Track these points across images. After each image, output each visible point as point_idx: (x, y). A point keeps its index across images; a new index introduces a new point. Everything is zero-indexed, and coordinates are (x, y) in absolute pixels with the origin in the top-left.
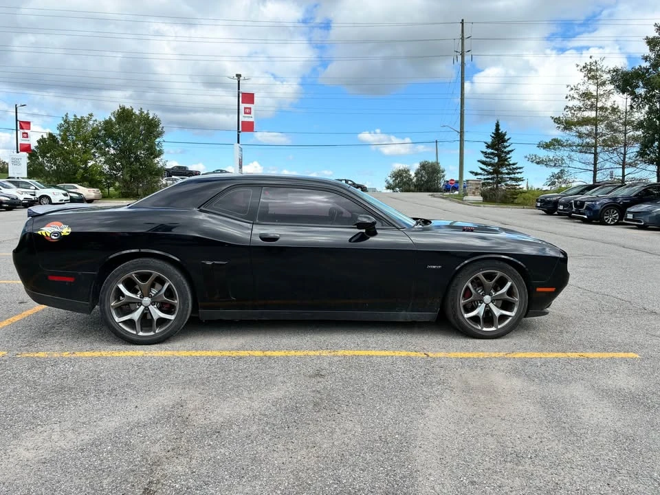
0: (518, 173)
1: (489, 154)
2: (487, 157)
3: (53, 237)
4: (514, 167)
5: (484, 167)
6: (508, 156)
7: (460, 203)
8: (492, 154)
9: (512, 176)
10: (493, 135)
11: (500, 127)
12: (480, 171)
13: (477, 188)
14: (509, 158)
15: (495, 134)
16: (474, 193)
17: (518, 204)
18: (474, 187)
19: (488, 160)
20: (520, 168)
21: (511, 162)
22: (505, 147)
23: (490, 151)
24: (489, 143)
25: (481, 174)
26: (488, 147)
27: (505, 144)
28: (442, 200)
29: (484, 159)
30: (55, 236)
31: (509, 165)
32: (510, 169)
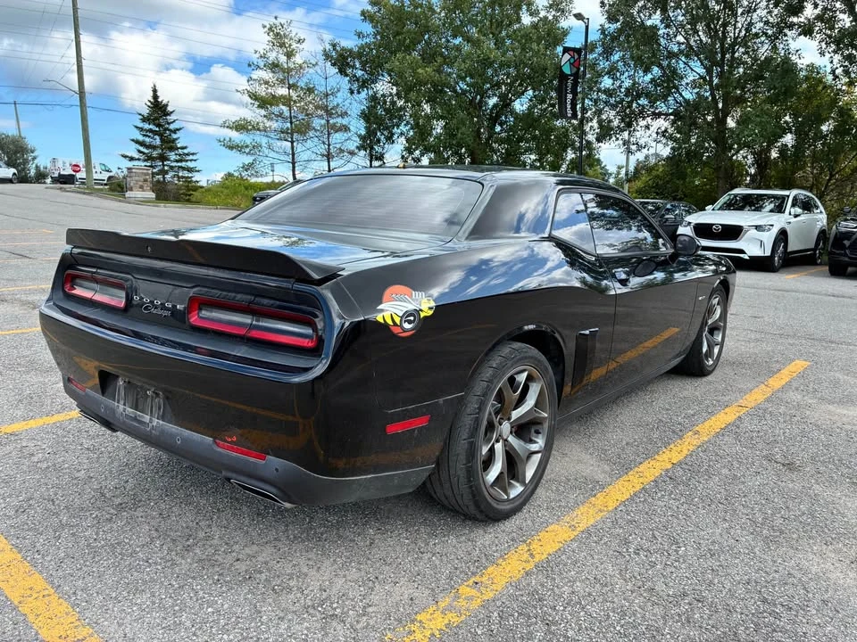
0: (191, 160)
1: (147, 131)
2: (144, 135)
3: (407, 326)
4: (186, 151)
5: (142, 149)
6: (174, 136)
7: (120, 201)
8: (151, 131)
9: (183, 164)
10: (149, 104)
11: (159, 94)
12: (136, 155)
13: (145, 180)
14: (176, 139)
15: (152, 103)
16: (141, 187)
17: (198, 202)
18: (142, 179)
19: (147, 140)
20: (193, 154)
21: (179, 145)
22: (169, 124)
23: (147, 126)
24: (146, 115)
25: (139, 159)
26: (144, 120)
27: (168, 117)
28: (85, 196)
29: (141, 138)
30: (410, 322)
31: (178, 149)
32: (180, 155)
